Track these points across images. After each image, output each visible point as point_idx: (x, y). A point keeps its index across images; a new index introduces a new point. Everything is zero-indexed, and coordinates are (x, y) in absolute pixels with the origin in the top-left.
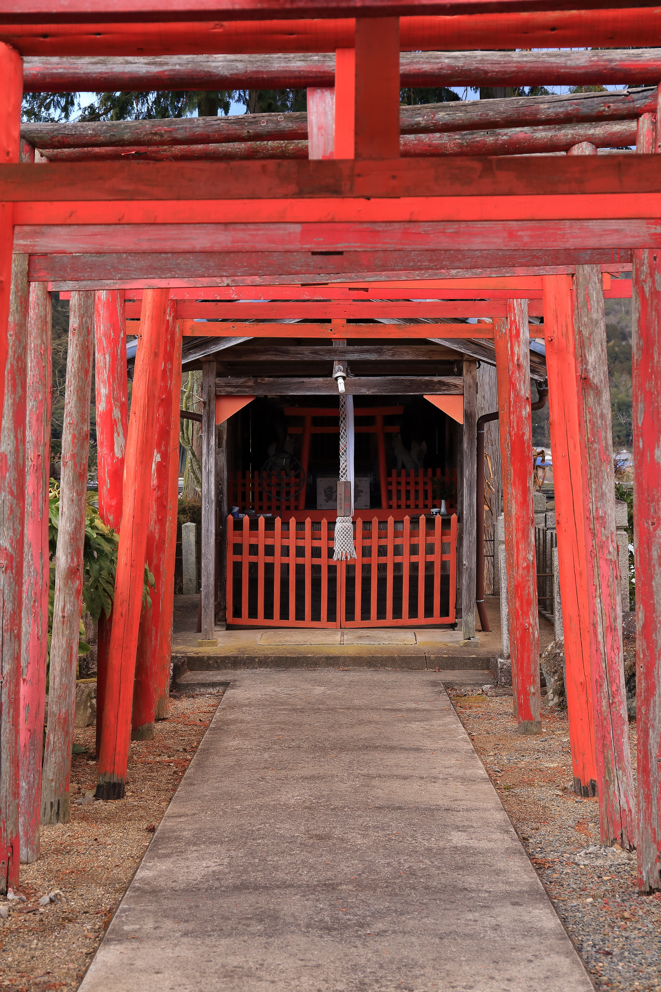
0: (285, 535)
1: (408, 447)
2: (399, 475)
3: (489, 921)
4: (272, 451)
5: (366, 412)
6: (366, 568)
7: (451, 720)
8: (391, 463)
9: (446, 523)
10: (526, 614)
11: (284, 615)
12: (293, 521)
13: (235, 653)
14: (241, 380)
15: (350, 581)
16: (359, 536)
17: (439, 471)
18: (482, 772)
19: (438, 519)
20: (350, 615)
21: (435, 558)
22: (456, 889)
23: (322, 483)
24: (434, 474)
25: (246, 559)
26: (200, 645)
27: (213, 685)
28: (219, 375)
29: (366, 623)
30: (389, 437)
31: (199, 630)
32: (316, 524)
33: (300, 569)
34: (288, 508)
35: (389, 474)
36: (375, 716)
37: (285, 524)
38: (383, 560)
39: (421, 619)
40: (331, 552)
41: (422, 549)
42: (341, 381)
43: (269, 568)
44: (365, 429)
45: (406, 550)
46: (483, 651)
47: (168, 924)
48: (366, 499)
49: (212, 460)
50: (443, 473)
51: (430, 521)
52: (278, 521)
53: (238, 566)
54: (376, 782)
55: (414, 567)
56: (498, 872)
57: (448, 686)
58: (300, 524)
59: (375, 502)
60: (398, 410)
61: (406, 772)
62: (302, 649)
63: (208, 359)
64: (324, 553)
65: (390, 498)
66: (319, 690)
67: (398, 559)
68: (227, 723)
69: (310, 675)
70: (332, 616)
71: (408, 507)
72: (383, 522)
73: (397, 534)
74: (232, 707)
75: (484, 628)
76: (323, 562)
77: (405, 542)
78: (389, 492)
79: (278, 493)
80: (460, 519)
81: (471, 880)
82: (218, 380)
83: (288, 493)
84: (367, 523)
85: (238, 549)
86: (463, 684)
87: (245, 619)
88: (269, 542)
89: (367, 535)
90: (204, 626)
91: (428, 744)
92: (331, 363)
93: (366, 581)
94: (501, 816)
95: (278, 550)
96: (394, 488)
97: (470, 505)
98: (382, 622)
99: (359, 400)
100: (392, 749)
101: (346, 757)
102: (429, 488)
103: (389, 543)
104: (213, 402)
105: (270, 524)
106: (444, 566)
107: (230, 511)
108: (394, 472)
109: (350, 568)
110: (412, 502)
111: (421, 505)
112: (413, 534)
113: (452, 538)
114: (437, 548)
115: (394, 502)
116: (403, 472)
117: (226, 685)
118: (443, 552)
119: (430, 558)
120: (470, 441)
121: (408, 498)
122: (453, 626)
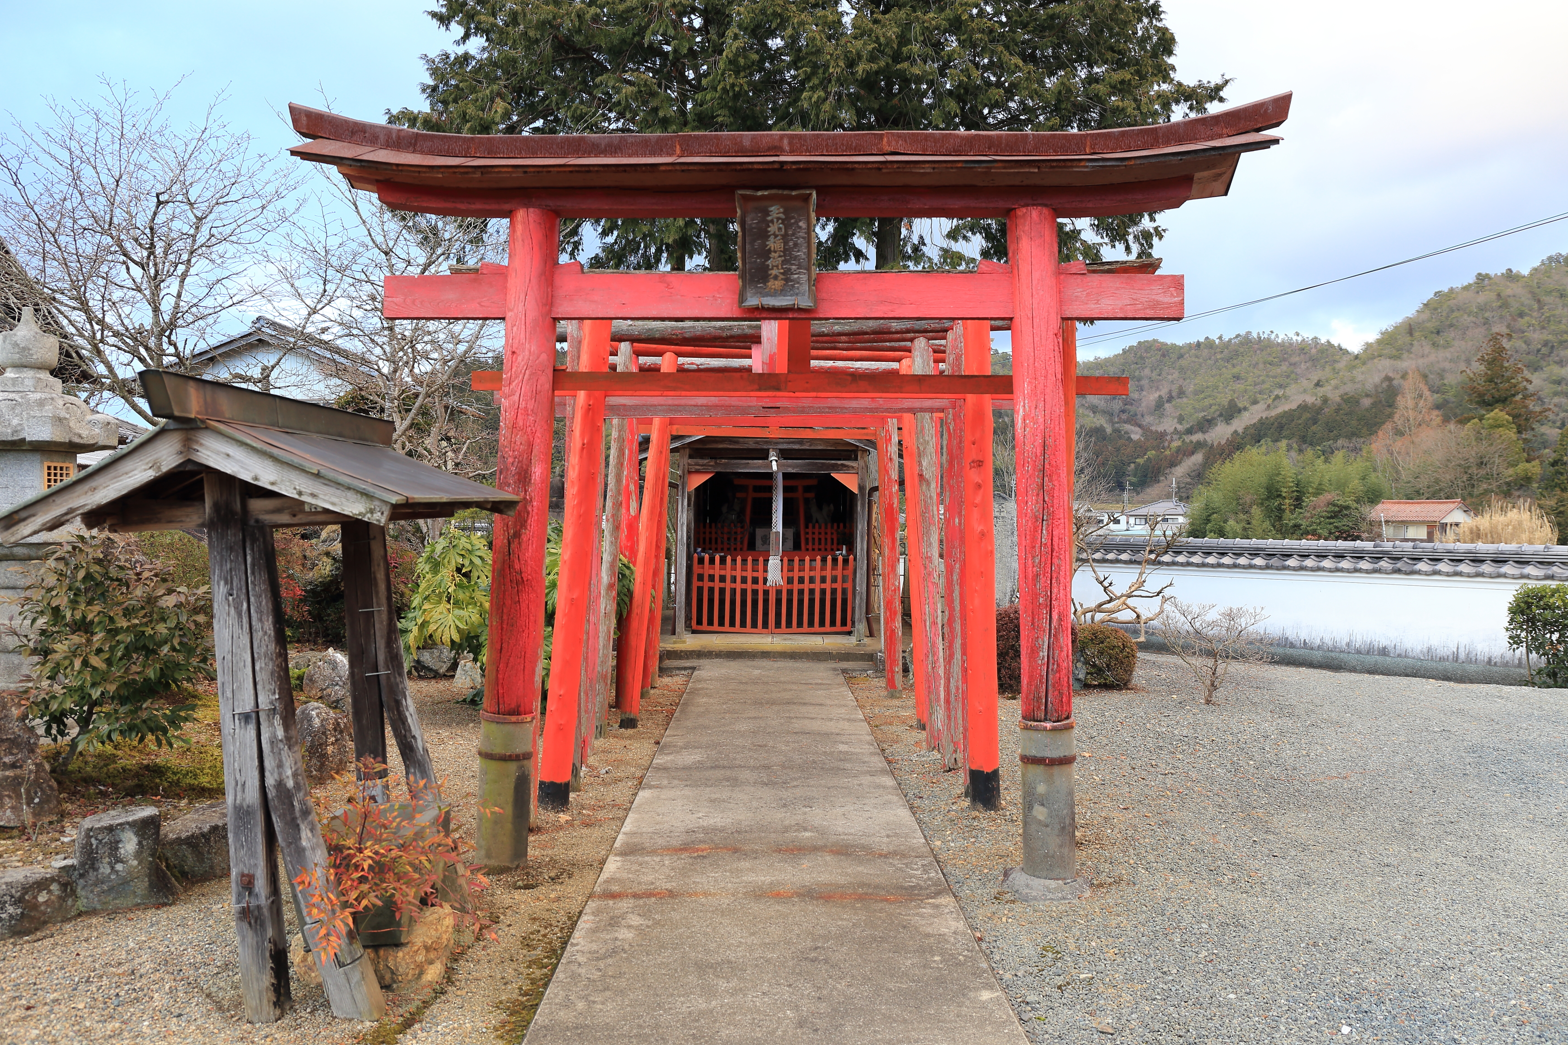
0: (734, 568)
1: (820, 508)
2: (814, 527)
3: (856, 782)
4: (724, 509)
5: (791, 483)
6: (790, 592)
7: (845, 690)
8: (809, 519)
9: (846, 561)
10: (893, 620)
11: (732, 624)
12: (739, 559)
13: (699, 648)
14: (706, 461)
15: (779, 602)
16: (785, 569)
17: (841, 525)
18: (861, 717)
19: (840, 558)
20: (778, 624)
21: (838, 586)
22: (839, 769)
23: (759, 532)
24: (838, 527)
25: (707, 584)
26: (675, 643)
27: (685, 669)
28: (690, 457)
29: (789, 630)
30: (807, 501)
31: (674, 633)
32: (755, 561)
33: (744, 592)
34: (735, 549)
35: (807, 527)
36: (795, 687)
37: (734, 560)
38: (801, 586)
39: (827, 628)
40: (765, 580)
41: (829, 580)
42: (774, 463)
43: (722, 591)
44: (790, 495)
45: (818, 580)
46: (869, 649)
47: (676, 782)
48: (790, 544)
49: (685, 516)
50: (845, 527)
51: (835, 560)
52: (729, 558)
53: (700, 590)
54: (794, 721)
55: (823, 592)
56: (864, 762)
57: (844, 671)
58: (744, 561)
59: (797, 546)
60: (814, 482)
61: (813, 716)
62: (745, 646)
63: (683, 447)
64: (761, 581)
65: (807, 543)
66: (757, 672)
67: (812, 586)
68: (697, 689)
69: (750, 663)
70: (765, 625)
71: (820, 550)
72: (802, 560)
73: (812, 569)
74: (699, 681)
75: (871, 635)
76: (760, 587)
77: (817, 575)
78: (807, 540)
79: (729, 539)
80: (855, 559)
81: (848, 766)
82: (690, 461)
83: (735, 539)
84: (791, 561)
85: (701, 577)
86: (854, 670)
87: (705, 626)
88: (723, 573)
89: (791, 569)
90: (677, 630)
91: (828, 702)
92: (768, 450)
93: (790, 602)
94: (869, 738)
95: (728, 579)
96: (810, 536)
97: (862, 549)
98: (800, 630)
99: (786, 476)
100: (805, 704)
101: (774, 707)
102: (835, 537)
103: (806, 575)
104: (686, 476)
105: (723, 560)
106: (844, 591)
107: (695, 551)
108: (810, 525)
109: (779, 592)
110: (822, 547)
111: (829, 548)
112: (823, 568)
113: (849, 572)
114: (839, 579)
115: (810, 546)
116: (817, 526)
117: (693, 669)
118: (844, 581)
119: (834, 586)
120: (863, 505)
121: (820, 544)
122: (849, 633)
